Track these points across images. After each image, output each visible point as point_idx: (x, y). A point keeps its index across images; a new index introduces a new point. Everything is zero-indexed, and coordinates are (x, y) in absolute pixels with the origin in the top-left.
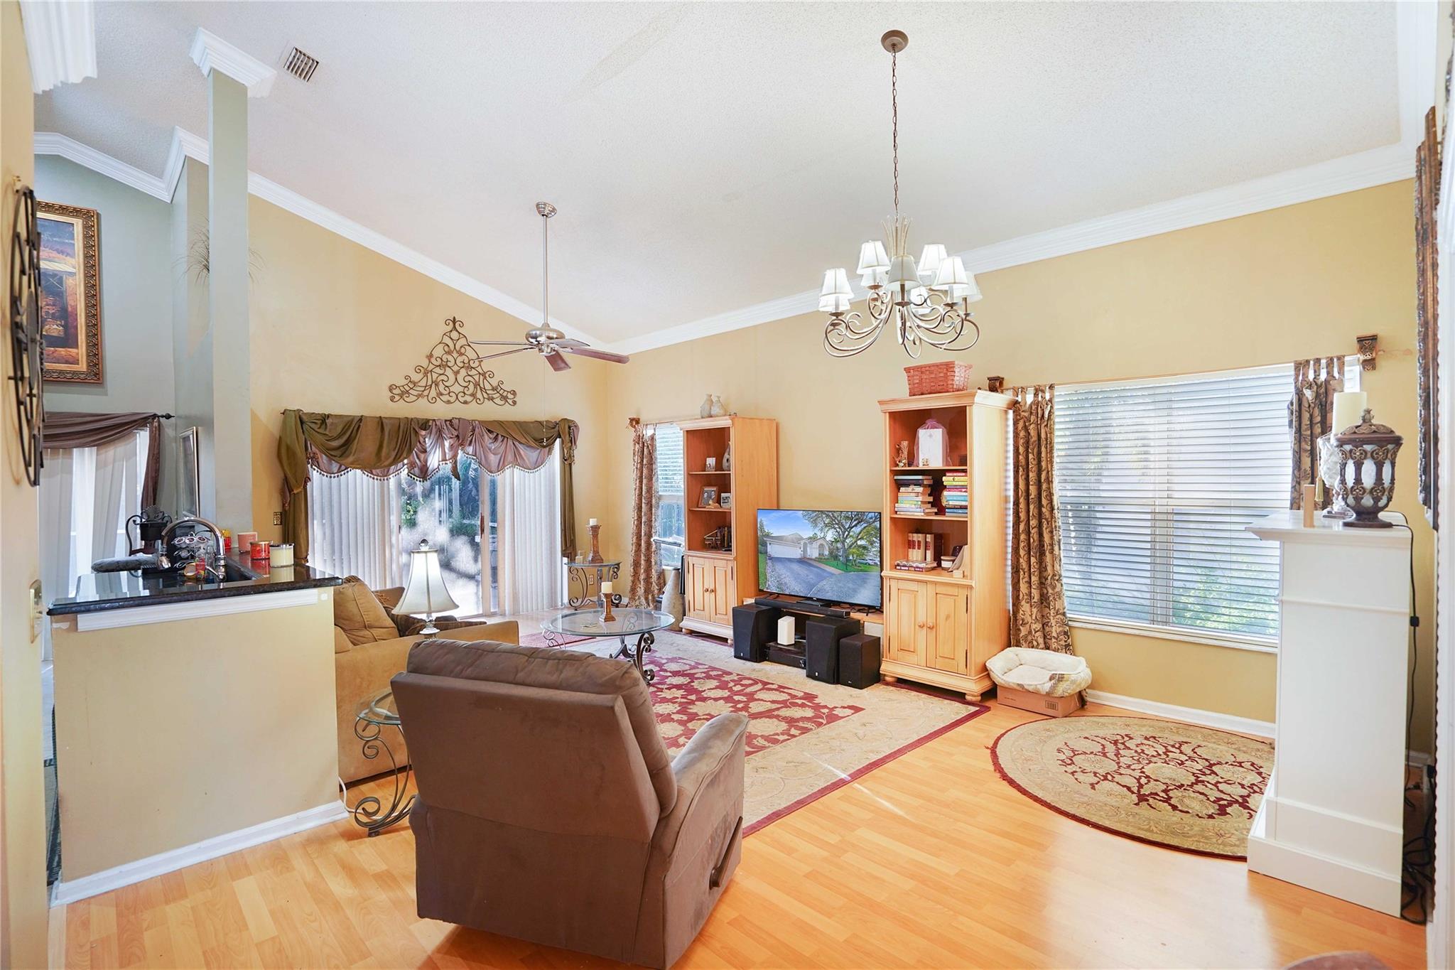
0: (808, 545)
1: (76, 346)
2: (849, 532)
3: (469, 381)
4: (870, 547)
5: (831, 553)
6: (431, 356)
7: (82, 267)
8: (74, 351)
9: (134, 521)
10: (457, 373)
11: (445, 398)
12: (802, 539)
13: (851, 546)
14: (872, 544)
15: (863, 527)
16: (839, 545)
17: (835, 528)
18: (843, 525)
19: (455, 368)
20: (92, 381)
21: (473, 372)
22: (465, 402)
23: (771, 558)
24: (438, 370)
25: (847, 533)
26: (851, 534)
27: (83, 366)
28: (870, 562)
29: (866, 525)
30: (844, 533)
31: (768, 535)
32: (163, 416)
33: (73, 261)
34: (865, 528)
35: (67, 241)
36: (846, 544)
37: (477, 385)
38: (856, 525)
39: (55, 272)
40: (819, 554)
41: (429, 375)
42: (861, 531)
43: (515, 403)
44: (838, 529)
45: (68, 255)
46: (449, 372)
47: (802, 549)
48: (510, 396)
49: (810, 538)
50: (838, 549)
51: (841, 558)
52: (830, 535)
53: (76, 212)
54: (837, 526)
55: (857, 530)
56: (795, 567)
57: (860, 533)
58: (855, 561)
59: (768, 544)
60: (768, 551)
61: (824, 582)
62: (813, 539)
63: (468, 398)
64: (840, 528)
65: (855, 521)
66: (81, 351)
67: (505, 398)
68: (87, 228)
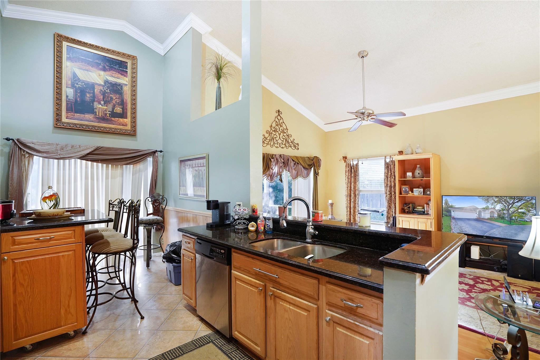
0: (483, 212)
1: (126, 118)
2: (512, 206)
3: (284, 138)
4: (527, 213)
5: (499, 216)
6: (271, 126)
7: (130, 82)
8: (126, 120)
9: (148, 200)
10: (280, 134)
11: (276, 145)
12: (478, 209)
13: (513, 212)
14: (528, 211)
15: (522, 203)
16: (505, 212)
17: (502, 203)
18: (508, 202)
19: (279, 132)
20: (133, 134)
21: (285, 135)
22: (282, 148)
23: (454, 218)
24: (273, 133)
25: (511, 206)
26: (514, 206)
27: (129, 127)
28: (528, 220)
29: (525, 202)
30: (508, 206)
31: (452, 207)
32: (159, 151)
33: (127, 79)
34: (524, 203)
35: (125, 70)
36: (510, 211)
37: (286, 140)
38: (517, 202)
39: (120, 84)
40: (491, 216)
41: (271, 135)
42: (521, 205)
43: (298, 149)
44: (504, 204)
45: (125, 76)
46: (277, 134)
47: (478, 214)
48: (297, 146)
49: (484, 208)
50: (504, 214)
51: (506, 218)
52: (499, 207)
53: (129, 56)
54: (503, 202)
55: (519, 204)
56: (474, 223)
57: (520, 206)
58: (516, 220)
59: (452, 212)
60: (452, 215)
61: (494, 230)
62: (487, 208)
63: (283, 146)
64: (505, 203)
65: (517, 199)
66: (128, 121)
67: (295, 146)
68: (133, 64)
